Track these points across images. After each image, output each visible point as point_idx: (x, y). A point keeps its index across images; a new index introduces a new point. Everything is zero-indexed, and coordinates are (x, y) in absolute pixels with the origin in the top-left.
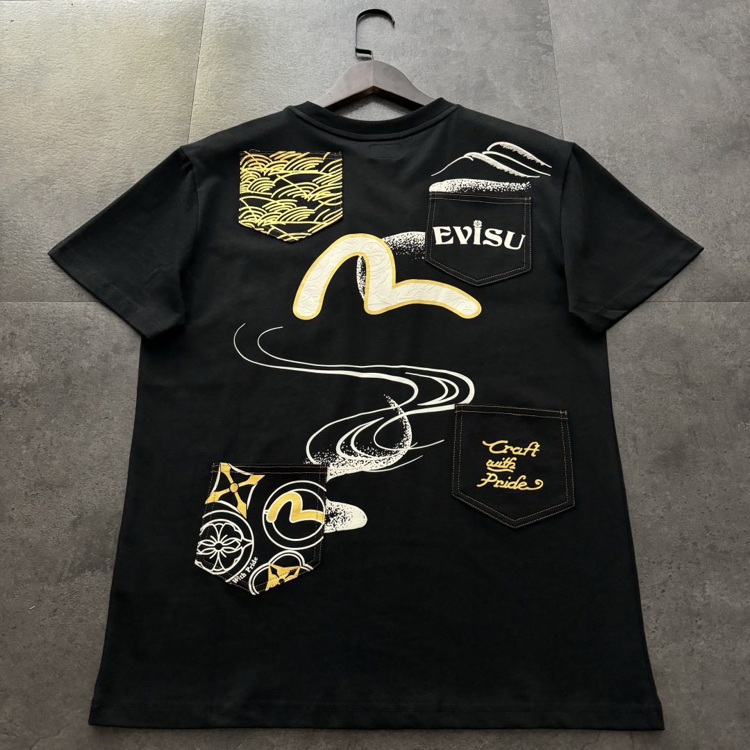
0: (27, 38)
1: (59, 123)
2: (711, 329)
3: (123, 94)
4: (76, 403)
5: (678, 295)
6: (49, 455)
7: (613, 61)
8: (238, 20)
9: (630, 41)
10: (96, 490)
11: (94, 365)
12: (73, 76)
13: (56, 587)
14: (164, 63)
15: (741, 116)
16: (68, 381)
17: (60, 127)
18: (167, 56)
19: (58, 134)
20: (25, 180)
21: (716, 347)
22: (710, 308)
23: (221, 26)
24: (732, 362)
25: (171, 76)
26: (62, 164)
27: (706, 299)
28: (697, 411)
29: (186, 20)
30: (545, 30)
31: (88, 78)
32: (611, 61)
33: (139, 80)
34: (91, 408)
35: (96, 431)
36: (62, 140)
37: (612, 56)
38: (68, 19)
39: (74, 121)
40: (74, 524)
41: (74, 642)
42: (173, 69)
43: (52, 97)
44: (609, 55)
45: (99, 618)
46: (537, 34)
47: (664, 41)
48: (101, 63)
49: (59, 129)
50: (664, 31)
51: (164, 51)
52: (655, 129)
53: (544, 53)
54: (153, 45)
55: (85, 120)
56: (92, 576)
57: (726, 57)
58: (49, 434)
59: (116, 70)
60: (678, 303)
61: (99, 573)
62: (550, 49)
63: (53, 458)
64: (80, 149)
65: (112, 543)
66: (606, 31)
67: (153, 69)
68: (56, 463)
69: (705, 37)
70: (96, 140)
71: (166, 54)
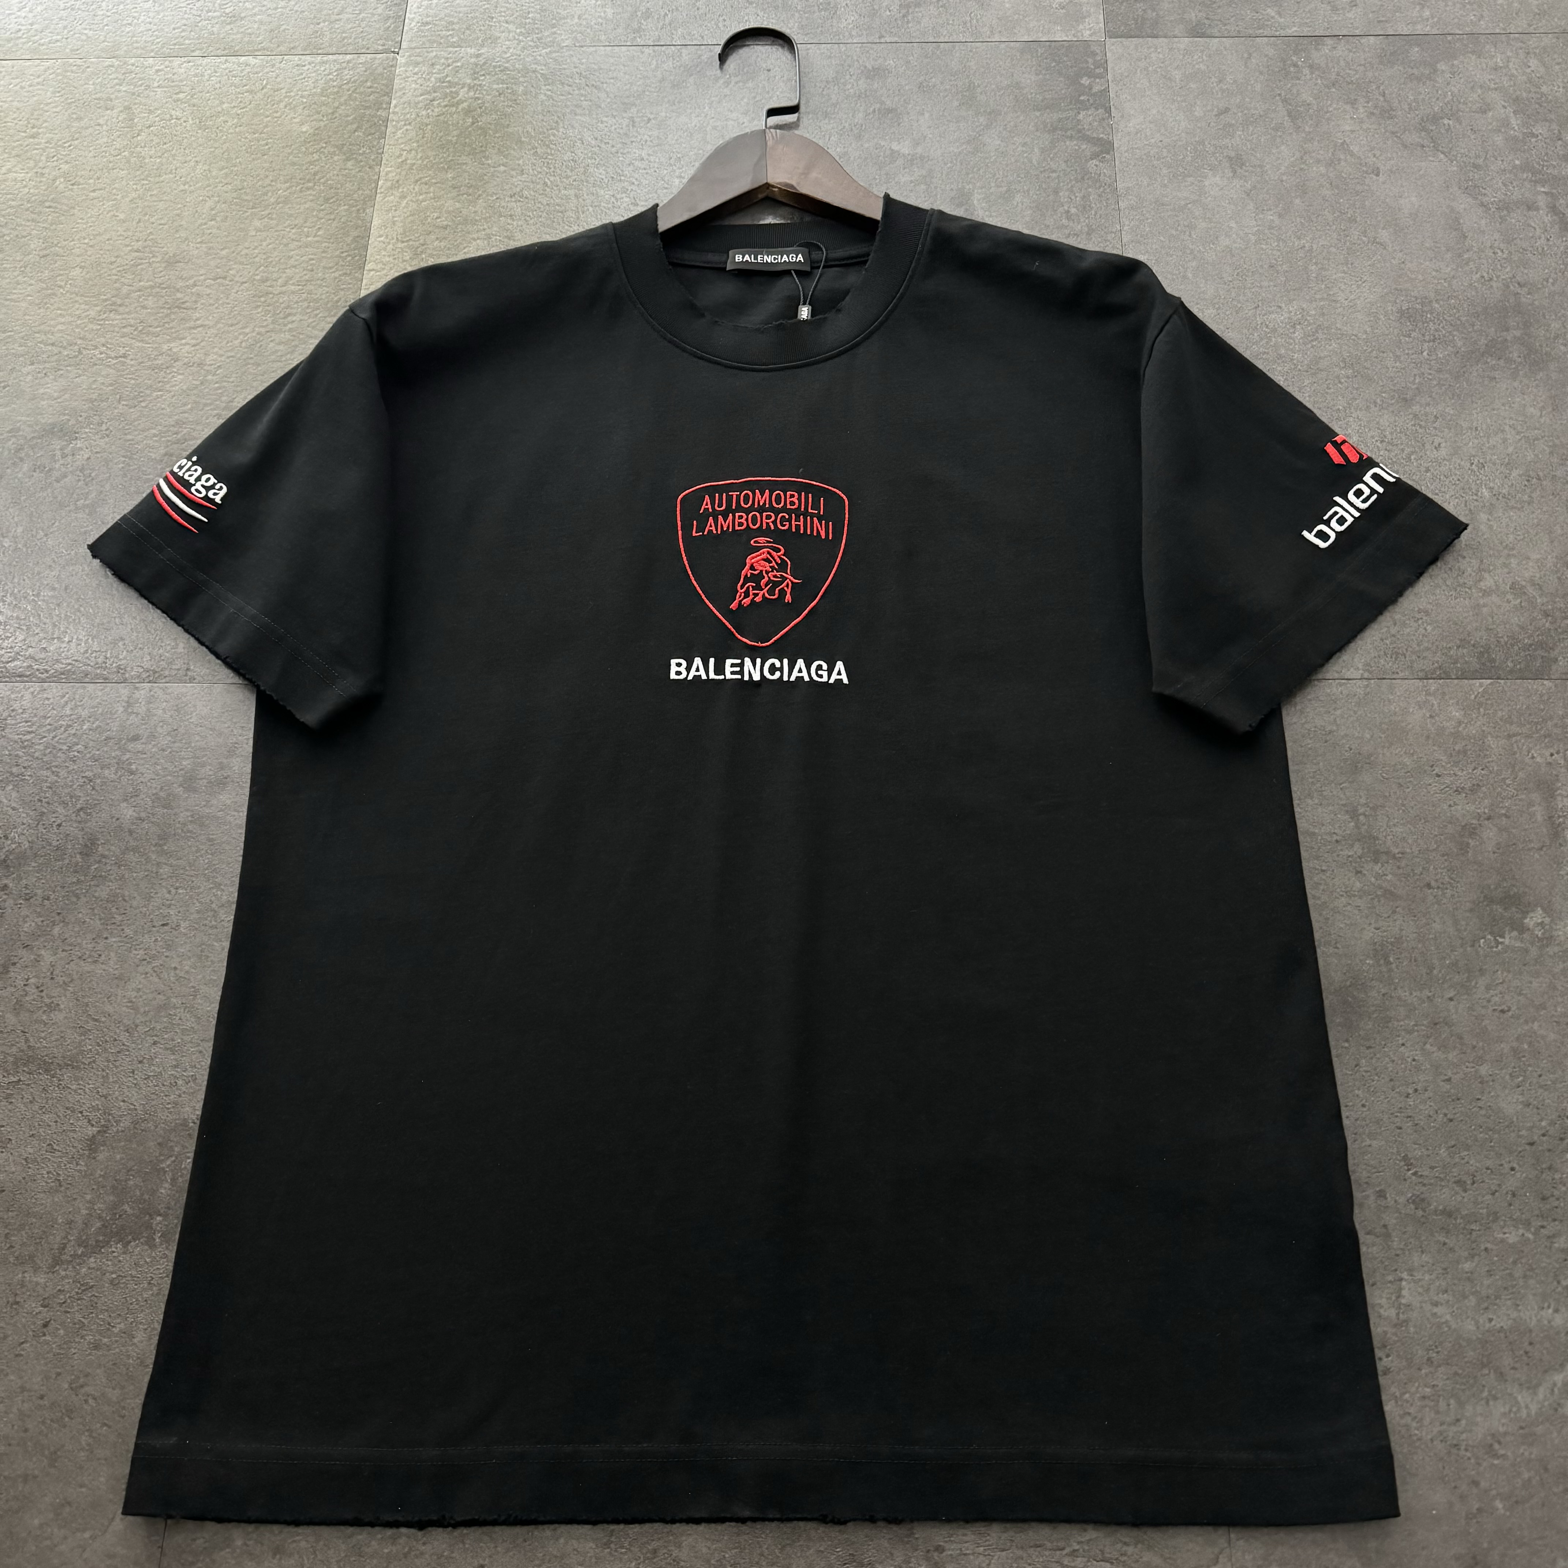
0: (33, 136)
1: (92, 313)
2: (1428, 737)
3: (224, 252)
4: (103, 892)
5: (1360, 666)
6: (47, 1001)
7: (1239, 170)
8: (462, 93)
9: (1276, 129)
10: (139, 1075)
11: (143, 815)
12: (122, 216)
13: (50, 1275)
14: (308, 189)
15: (1508, 287)
16: (89, 848)
17: (93, 320)
18: (315, 174)
19: (90, 336)
20: (19, 430)
21: (1438, 776)
22: (1428, 694)
23: (426, 108)
24: (1471, 808)
25: (321, 215)
26: (94, 396)
27: (1421, 674)
28: (1394, 912)
29: (356, 98)
30: (1096, 109)
31: (152, 220)
32: (1235, 172)
33: (257, 223)
34: (135, 903)
35: (141, 952)
36: (96, 347)
37: (1237, 162)
38: (117, 98)
39: (121, 309)
40: (92, 1144)
41: (83, 1391)
42: (327, 200)
43: (79, 260)
44: (1230, 159)
45: (135, 1340)
46: (1081, 117)
47: (1347, 128)
48: (182, 187)
49: (91, 326)
50: (1348, 107)
51: (311, 163)
52: (1323, 314)
53: (1094, 156)
54: (288, 150)
55: (144, 307)
56: (124, 1253)
57: (1480, 161)
58: (47, 957)
59: (210, 203)
60: (1360, 682)
61: (137, 1248)
62: (1105, 148)
63: (52, 1007)
64: (132, 366)
65: (167, 1185)
66: (1227, 110)
67: (286, 201)
68: (58, 1016)
69: (1435, 119)
70: (165, 347)
71: (313, 169)
